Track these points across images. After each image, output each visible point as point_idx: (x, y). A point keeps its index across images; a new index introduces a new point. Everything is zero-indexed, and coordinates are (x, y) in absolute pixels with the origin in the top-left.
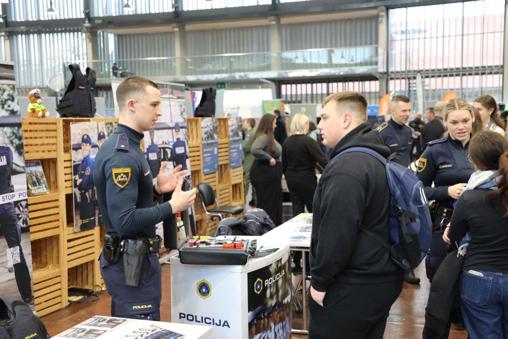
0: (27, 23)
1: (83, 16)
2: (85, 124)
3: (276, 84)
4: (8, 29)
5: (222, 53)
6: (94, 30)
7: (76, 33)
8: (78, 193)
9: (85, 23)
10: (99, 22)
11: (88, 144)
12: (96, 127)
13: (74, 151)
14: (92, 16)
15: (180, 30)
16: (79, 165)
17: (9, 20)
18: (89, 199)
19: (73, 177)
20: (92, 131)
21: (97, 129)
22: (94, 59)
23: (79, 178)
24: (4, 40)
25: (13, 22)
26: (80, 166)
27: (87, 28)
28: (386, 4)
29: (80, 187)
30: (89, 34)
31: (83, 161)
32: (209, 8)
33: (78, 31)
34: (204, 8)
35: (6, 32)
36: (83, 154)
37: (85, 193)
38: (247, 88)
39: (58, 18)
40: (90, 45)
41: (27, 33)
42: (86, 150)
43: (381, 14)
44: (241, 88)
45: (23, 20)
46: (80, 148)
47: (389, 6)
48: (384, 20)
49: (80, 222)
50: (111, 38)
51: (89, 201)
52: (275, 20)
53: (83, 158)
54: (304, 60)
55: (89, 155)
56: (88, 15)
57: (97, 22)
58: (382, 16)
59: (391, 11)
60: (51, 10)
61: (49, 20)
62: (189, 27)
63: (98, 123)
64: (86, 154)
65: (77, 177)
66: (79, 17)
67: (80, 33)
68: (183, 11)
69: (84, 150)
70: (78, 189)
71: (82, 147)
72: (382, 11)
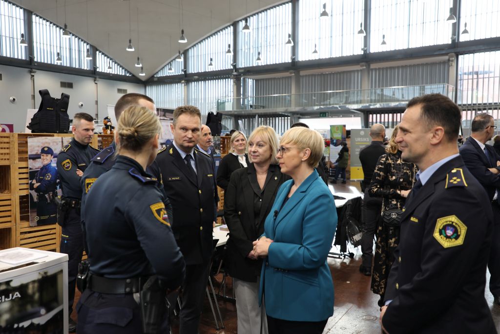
0: (198, 74)
1: (232, 67)
2: (47, 138)
3: (364, 114)
4: (187, 79)
5: (327, 90)
6: (239, 76)
7: (227, 80)
8: (35, 194)
9: (233, 72)
10: (242, 71)
11: (50, 155)
12: (61, 141)
13: (31, 160)
14: (237, 67)
15: (295, 75)
16: (38, 171)
17: (188, 73)
18: (48, 199)
19: (30, 181)
20: (55, 144)
21: (61, 143)
22: (237, 97)
23: (37, 183)
24: (184, 85)
25: (190, 74)
26: (39, 173)
27: (234, 75)
28: (455, 51)
29: (37, 190)
30: (235, 80)
31: (42, 169)
32: (317, 58)
33: (228, 78)
34: (314, 59)
35: (185, 80)
36: (42, 163)
37: (44, 195)
38: (343, 116)
39: (215, 70)
40: (235, 87)
41: (197, 80)
42: (47, 159)
43: (451, 59)
44: (339, 116)
45: (196, 72)
46: (40, 158)
47: (459, 52)
48: (454, 64)
49: (37, 218)
50: (250, 82)
51: (49, 201)
52: (366, 66)
53: (42, 166)
54: (394, 94)
55: (50, 163)
56: (235, 66)
57: (240, 71)
58: (452, 61)
59: (460, 57)
60: (211, 64)
61: (211, 71)
62: (302, 73)
63: (62, 138)
64: (46, 162)
65: (34, 181)
66: (229, 68)
67: (229, 79)
68: (299, 61)
69: (44, 159)
70: (35, 191)
71: (42, 157)
72: (452, 57)
